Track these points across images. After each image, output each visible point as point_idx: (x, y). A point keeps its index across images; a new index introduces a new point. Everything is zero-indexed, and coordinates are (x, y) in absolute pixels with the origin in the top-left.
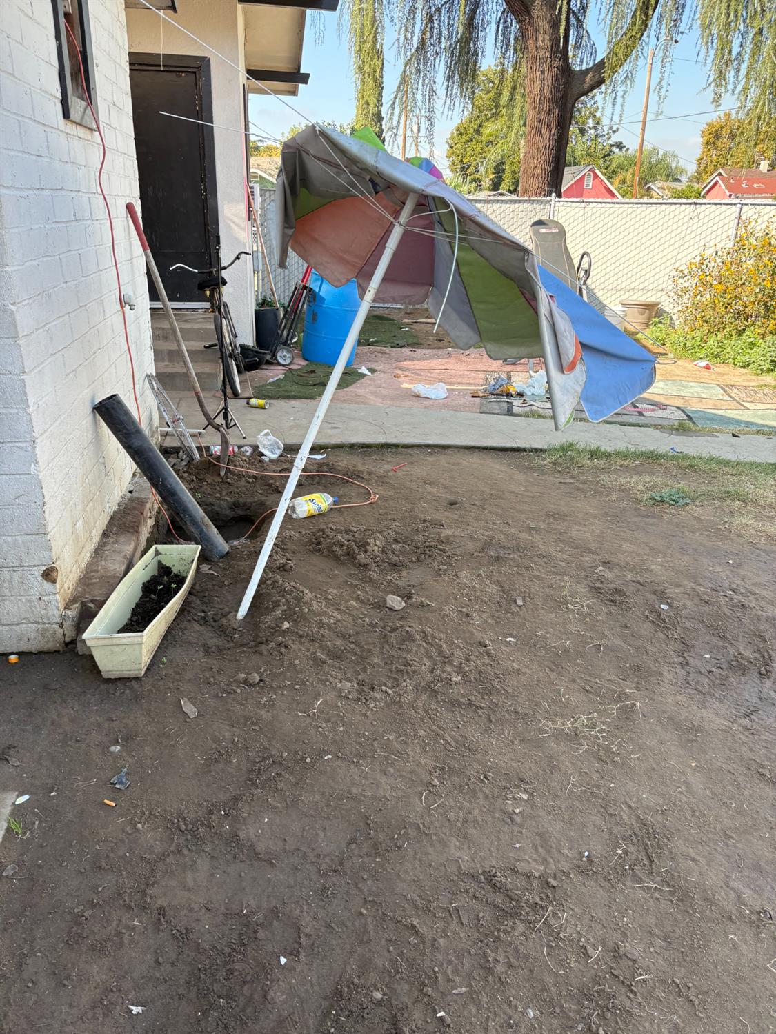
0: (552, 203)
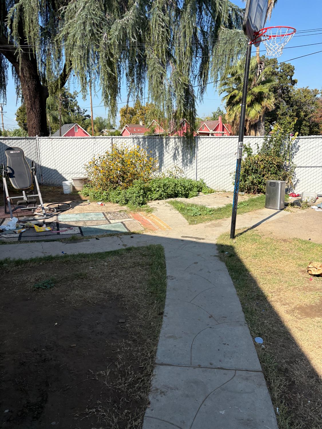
0: (37, 139)
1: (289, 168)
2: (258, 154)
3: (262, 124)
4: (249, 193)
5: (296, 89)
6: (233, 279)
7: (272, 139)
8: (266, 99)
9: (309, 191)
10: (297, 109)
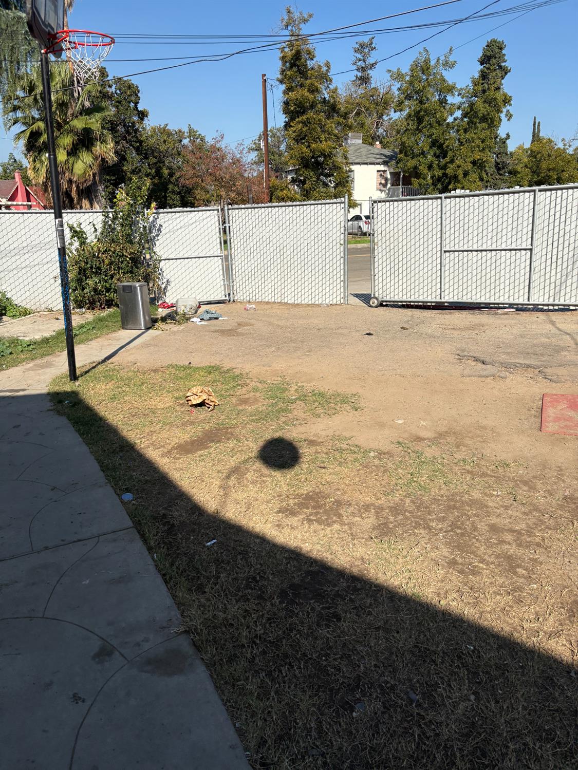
1: (152, 263)
2: (98, 241)
3: (101, 188)
4: (93, 309)
5: (148, 128)
6: (81, 435)
7: (117, 215)
8: (99, 143)
9: (186, 296)
10: (155, 164)
